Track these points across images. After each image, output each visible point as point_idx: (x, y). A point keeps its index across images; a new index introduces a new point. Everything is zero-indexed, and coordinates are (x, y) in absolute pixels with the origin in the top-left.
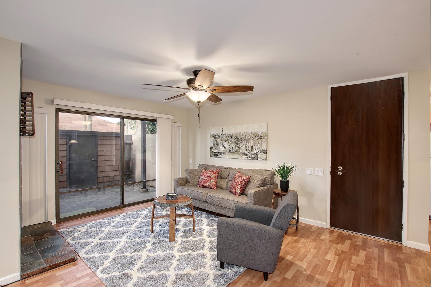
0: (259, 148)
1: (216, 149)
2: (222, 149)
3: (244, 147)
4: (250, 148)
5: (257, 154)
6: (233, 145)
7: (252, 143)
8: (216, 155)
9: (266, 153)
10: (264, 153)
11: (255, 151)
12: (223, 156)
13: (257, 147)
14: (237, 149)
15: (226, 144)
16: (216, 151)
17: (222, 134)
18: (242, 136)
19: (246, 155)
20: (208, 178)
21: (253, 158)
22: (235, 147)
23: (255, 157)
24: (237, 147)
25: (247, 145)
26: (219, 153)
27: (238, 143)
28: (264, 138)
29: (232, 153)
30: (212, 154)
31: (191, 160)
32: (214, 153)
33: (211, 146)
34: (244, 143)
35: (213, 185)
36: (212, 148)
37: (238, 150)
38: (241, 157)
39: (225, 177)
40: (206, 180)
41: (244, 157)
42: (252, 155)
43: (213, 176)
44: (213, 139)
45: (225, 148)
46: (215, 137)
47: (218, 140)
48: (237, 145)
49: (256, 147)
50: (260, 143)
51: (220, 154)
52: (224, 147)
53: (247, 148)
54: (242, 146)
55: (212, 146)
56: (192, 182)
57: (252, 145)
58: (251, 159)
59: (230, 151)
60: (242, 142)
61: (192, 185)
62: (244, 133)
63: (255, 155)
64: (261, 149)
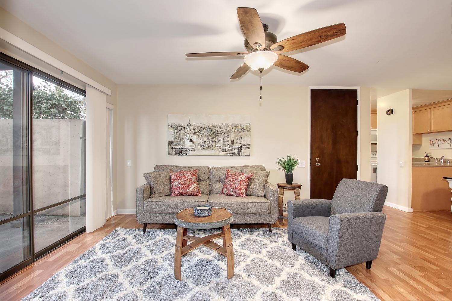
0: (241, 142)
1: (178, 144)
2: (188, 144)
3: (222, 141)
4: (230, 143)
5: (239, 149)
6: (205, 139)
7: (232, 137)
8: (179, 152)
9: (250, 148)
10: (248, 148)
11: (236, 146)
12: (190, 153)
13: (239, 141)
14: (211, 143)
15: (195, 138)
16: (178, 147)
17: (189, 124)
18: (218, 128)
19: (224, 150)
20: (188, 183)
21: (234, 154)
22: (209, 142)
23: (237, 153)
24: (212, 141)
25: (226, 139)
26: (184, 150)
27: (214, 136)
28: (247, 131)
29: (204, 148)
30: (171, 151)
31: (129, 161)
32: (175, 150)
33: (170, 140)
34: (222, 137)
35: (197, 190)
36: (170, 143)
37: (214, 145)
38: (217, 153)
39: (205, 179)
40: (185, 184)
41: (222, 153)
42: (233, 151)
43: (194, 179)
44: (172, 130)
45: (194, 143)
46: (176, 128)
47: (182, 132)
48: (212, 138)
49: (237, 141)
50: (242, 137)
51: (186, 151)
52: (191, 141)
53: (227, 143)
54: (219, 140)
55: (172, 139)
56: (161, 191)
57: (232, 139)
58: (231, 155)
59: (201, 146)
60: (218, 136)
61: (160, 195)
62: (221, 124)
63: (237, 150)
64: (244, 143)
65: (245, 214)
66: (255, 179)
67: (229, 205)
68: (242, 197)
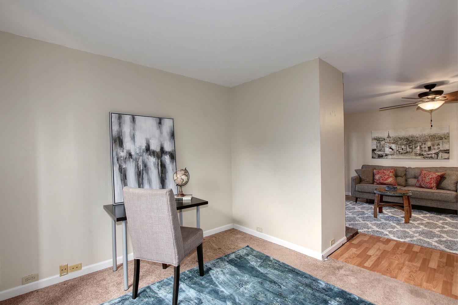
0: (439, 148)
1: (380, 151)
2: (388, 151)
3: (419, 148)
4: (427, 149)
5: (437, 154)
6: (403, 147)
7: (429, 144)
8: (380, 156)
9: (449, 153)
10: (446, 152)
11: (433, 152)
12: (390, 157)
13: (436, 147)
14: (408, 150)
15: (393, 146)
16: (380, 153)
17: (389, 137)
18: (415, 138)
19: (420, 155)
20: (387, 177)
21: (432, 157)
22: (407, 148)
23: (434, 157)
24: (409, 148)
25: (423, 146)
26: (385, 154)
27: (411, 144)
28: (445, 139)
29: (402, 153)
30: (374, 156)
32: (377, 155)
33: (374, 148)
34: (419, 144)
35: (394, 182)
36: (374, 150)
37: (411, 151)
38: (414, 157)
39: (402, 175)
40: (385, 178)
41: (419, 157)
42: (430, 156)
43: (391, 174)
44: (375, 142)
45: (393, 150)
46: (378, 140)
47: (383, 143)
48: (409, 146)
49: (434, 147)
50: (439, 144)
51: (386, 155)
52: (391, 148)
53: (424, 149)
54: (416, 147)
55: (375, 148)
56: (367, 181)
57: (429, 146)
58: (428, 158)
59: (399, 152)
60: (415, 144)
61: (367, 183)
62: (418, 135)
63: (434, 154)
64: (442, 149)
65: (432, 200)
66: (447, 178)
67: (417, 192)
68: (432, 189)
